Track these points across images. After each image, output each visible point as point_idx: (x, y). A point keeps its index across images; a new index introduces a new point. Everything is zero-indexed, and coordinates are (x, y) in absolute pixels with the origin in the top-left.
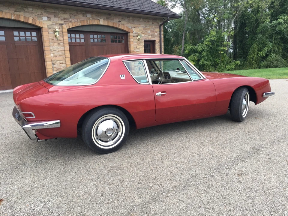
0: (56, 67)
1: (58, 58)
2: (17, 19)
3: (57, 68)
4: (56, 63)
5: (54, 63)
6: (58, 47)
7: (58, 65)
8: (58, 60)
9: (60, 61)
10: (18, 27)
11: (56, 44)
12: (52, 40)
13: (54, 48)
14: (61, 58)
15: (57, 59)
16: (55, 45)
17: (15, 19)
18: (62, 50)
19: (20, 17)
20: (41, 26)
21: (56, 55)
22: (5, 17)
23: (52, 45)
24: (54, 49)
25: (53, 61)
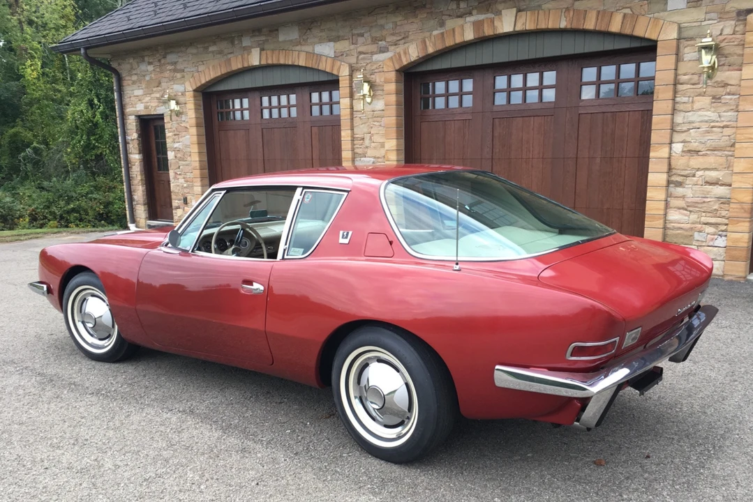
0: (683, 197)
1: (701, 159)
2: (575, 26)
3: (689, 200)
4: (689, 180)
5: (679, 179)
6: (711, 115)
7: (695, 188)
8: (698, 170)
9: (707, 173)
10: (587, 51)
11: (706, 100)
12: (689, 86)
13: (691, 119)
14: (711, 160)
15: (696, 162)
16: (696, 106)
17: (569, 27)
18: (727, 127)
19: (584, 19)
20: (654, 37)
21: (694, 146)
22: (543, 26)
23: (689, 106)
24: (690, 123)
25: (679, 172)
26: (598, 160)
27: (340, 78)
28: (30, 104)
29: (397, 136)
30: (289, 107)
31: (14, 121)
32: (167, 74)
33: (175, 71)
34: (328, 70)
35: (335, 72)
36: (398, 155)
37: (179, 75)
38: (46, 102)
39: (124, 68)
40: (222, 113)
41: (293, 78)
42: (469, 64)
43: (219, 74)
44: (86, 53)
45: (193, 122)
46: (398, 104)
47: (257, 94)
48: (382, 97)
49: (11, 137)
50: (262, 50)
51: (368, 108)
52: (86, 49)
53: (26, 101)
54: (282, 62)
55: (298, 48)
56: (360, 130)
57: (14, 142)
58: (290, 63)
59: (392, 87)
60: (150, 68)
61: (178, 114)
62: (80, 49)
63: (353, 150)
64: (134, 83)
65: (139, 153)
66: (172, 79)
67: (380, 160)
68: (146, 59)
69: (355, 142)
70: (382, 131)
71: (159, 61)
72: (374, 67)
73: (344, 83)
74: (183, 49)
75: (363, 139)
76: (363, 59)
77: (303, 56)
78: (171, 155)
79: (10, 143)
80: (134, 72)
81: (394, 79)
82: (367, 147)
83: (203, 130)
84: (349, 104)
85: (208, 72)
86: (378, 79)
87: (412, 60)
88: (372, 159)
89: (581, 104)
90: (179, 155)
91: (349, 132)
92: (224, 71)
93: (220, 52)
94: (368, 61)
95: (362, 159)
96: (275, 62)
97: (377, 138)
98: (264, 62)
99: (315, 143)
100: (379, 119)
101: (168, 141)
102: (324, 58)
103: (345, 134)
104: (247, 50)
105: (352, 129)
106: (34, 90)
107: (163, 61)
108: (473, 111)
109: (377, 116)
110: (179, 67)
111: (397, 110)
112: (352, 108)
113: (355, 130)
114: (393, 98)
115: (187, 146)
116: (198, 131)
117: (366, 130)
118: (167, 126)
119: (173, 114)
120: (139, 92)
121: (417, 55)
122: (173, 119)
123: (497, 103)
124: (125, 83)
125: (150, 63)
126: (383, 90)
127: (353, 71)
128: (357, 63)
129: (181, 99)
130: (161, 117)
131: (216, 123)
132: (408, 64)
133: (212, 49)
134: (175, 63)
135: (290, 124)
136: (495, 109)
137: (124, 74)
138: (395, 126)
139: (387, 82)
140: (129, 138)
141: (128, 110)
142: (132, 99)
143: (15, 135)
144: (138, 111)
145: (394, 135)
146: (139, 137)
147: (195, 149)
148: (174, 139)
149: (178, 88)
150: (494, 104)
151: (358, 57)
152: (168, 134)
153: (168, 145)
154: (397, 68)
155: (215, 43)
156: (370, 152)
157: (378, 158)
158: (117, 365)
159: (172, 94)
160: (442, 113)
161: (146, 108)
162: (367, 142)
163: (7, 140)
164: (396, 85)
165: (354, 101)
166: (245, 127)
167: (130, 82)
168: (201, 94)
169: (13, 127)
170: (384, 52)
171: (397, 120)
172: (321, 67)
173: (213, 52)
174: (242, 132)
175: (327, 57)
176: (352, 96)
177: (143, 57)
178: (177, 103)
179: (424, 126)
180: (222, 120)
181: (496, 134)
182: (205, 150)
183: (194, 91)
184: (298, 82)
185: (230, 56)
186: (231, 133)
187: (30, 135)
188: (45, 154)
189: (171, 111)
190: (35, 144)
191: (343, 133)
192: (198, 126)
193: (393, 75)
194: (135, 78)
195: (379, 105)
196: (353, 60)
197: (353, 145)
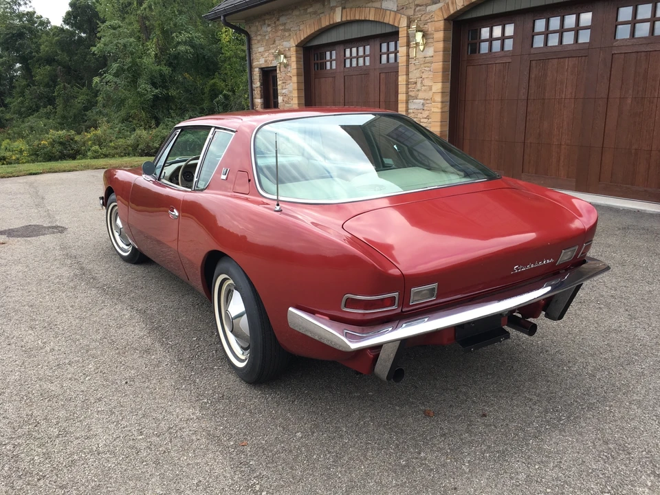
26: (629, 101)
27: (400, 30)
28: (224, 61)
29: (443, 80)
30: (364, 57)
31: (214, 75)
32: (279, 33)
33: (285, 30)
34: (391, 23)
35: (396, 25)
36: (442, 97)
37: (287, 34)
38: (234, 60)
39: (252, 30)
40: (318, 64)
41: (367, 31)
42: (509, 9)
43: (313, 31)
44: (224, 19)
45: (294, 71)
46: (445, 50)
47: (342, 47)
48: (432, 45)
49: (211, 86)
50: (344, 8)
51: (420, 55)
52: (225, 16)
53: (222, 59)
54: (357, 18)
55: (370, 5)
56: (414, 75)
57: (213, 90)
58: (363, 19)
59: (440, 35)
60: (269, 29)
61: (286, 66)
62: (220, 17)
63: (407, 93)
64: (259, 42)
65: (261, 98)
66: (283, 38)
67: (428, 102)
68: (266, 21)
69: (410, 86)
70: (431, 75)
71: (275, 23)
72: (427, 18)
73: (402, 34)
74: (290, 12)
75: (416, 83)
76: (419, 11)
77: (373, 11)
78: (280, 99)
79: (210, 91)
80: (259, 33)
81: (442, 28)
82: (418, 90)
83: (302, 78)
84: (405, 52)
85: (306, 31)
86: (430, 28)
87: (458, 9)
88: (422, 101)
89: (615, 44)
90: (285, 99)
91: (405, 76)
92: (317, 29)
93: (315, 13)
94: (423, 13)
95: (414, 101)
96: (352, 18)
97: (427, 82)
98: (344, 19)
99: (383, 87)
100: (429, 65)
101: (279, 87)
102: (388, 12)
103: (402, 79)
104: (333, 9)
105: (407, 74)
106: (227, 50)
107: (277, 23)
108: (512, 54)
109: (427, 62)
110: (288, 27)
111: (444, 56)
112: (408, 55)
113: (411, 75)
114: (441, 45)
115: (291, 92)
116: (298, 80)
117: (418, 75)
118: (278, 76)
119: (282, 66)
120: (261, 49)
121: (462, 3)
122: (281, 70)
123: (535, 45)
124: (253, 42)
125: (269, 25)
126: (433, 38)
127: (410, 22)
128: (414, 15)
129: (288, 54)
130: (274, 69)
131: (313, 72)
132: (455, 13)
133: (310, 10)
134: (285, 24)
135: (364, 72)
136: (533, 51)
137: (252, 35)
138: (441, 70)
139: (436, 31)
140: (254, 86)
141: (255, 64)
142: (257, 55)
143: (214, 84)
144: (261, 64)
145: (440, 79)
146: (261, 85)
147: (295, 94)
148: (282, 86)
149: (286, 44)
150: (532, 46)
151: (415, 9)
152: (279, 83)
153: (279, 91)
154: (446, 17)
155: (311, 6)
156: (421, 95)
157: (427, 100)
158: (135, 266)
159: (282, 50)
160: (485, 57)
161: (266, 61)
162: (419, 85)
163: (208, 88)
164: (444, 33)
165: (410, 49)
166: (333, 74)
167: (256, 41)
168: (302, 49)
169: (212, 79)
170: (436, 3)
171: (443, 65)
172: (386, 21)
173: (310, 13)
174: (331, 79)
175: (391, 11)
176: (408, 45)
177: (264, 20)
178: (285, 57)
179: (470, 69)
180: (318, 69)
181: (533, 76)
182: (303, 95)
183: (296, 46)
184: (370, 34)
185: (321, 15)
186: (323, 80)
187: (223, 84)
188: (232, 98)
189: (280, 63)
190: (225, 92)
191: (400, 78)
192: (298, 75)
193: (441, 24)
194: (259, 38)
195: (430, 52)
196: (410, 12)
197: (407, 88)
